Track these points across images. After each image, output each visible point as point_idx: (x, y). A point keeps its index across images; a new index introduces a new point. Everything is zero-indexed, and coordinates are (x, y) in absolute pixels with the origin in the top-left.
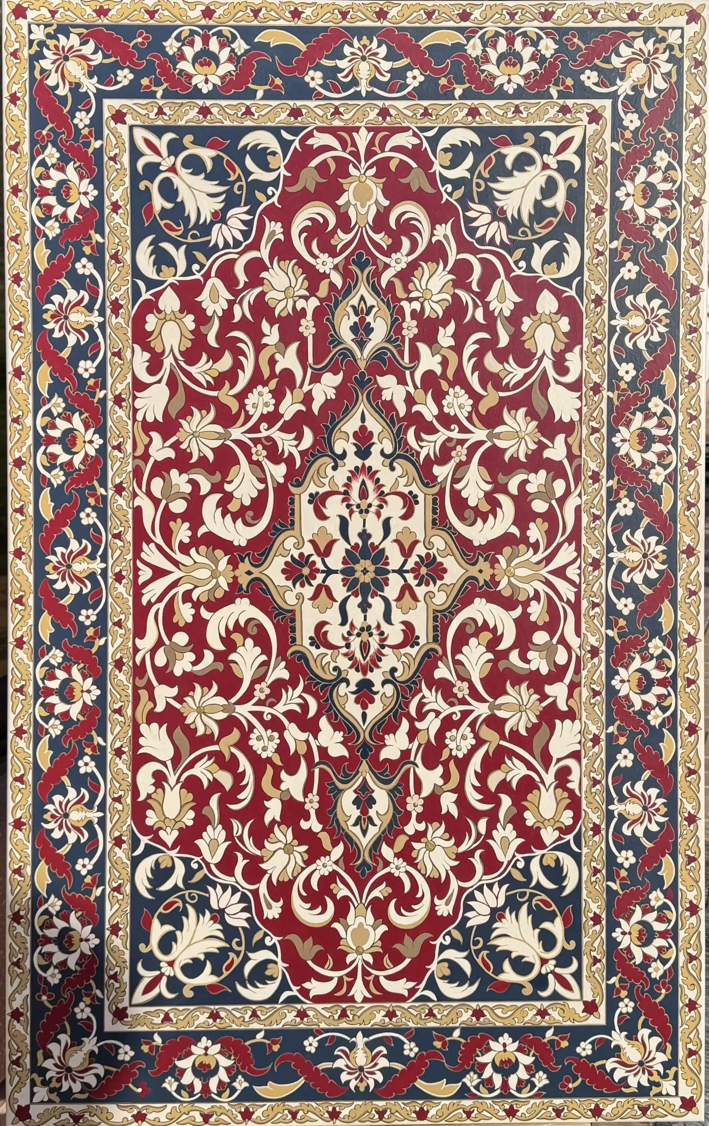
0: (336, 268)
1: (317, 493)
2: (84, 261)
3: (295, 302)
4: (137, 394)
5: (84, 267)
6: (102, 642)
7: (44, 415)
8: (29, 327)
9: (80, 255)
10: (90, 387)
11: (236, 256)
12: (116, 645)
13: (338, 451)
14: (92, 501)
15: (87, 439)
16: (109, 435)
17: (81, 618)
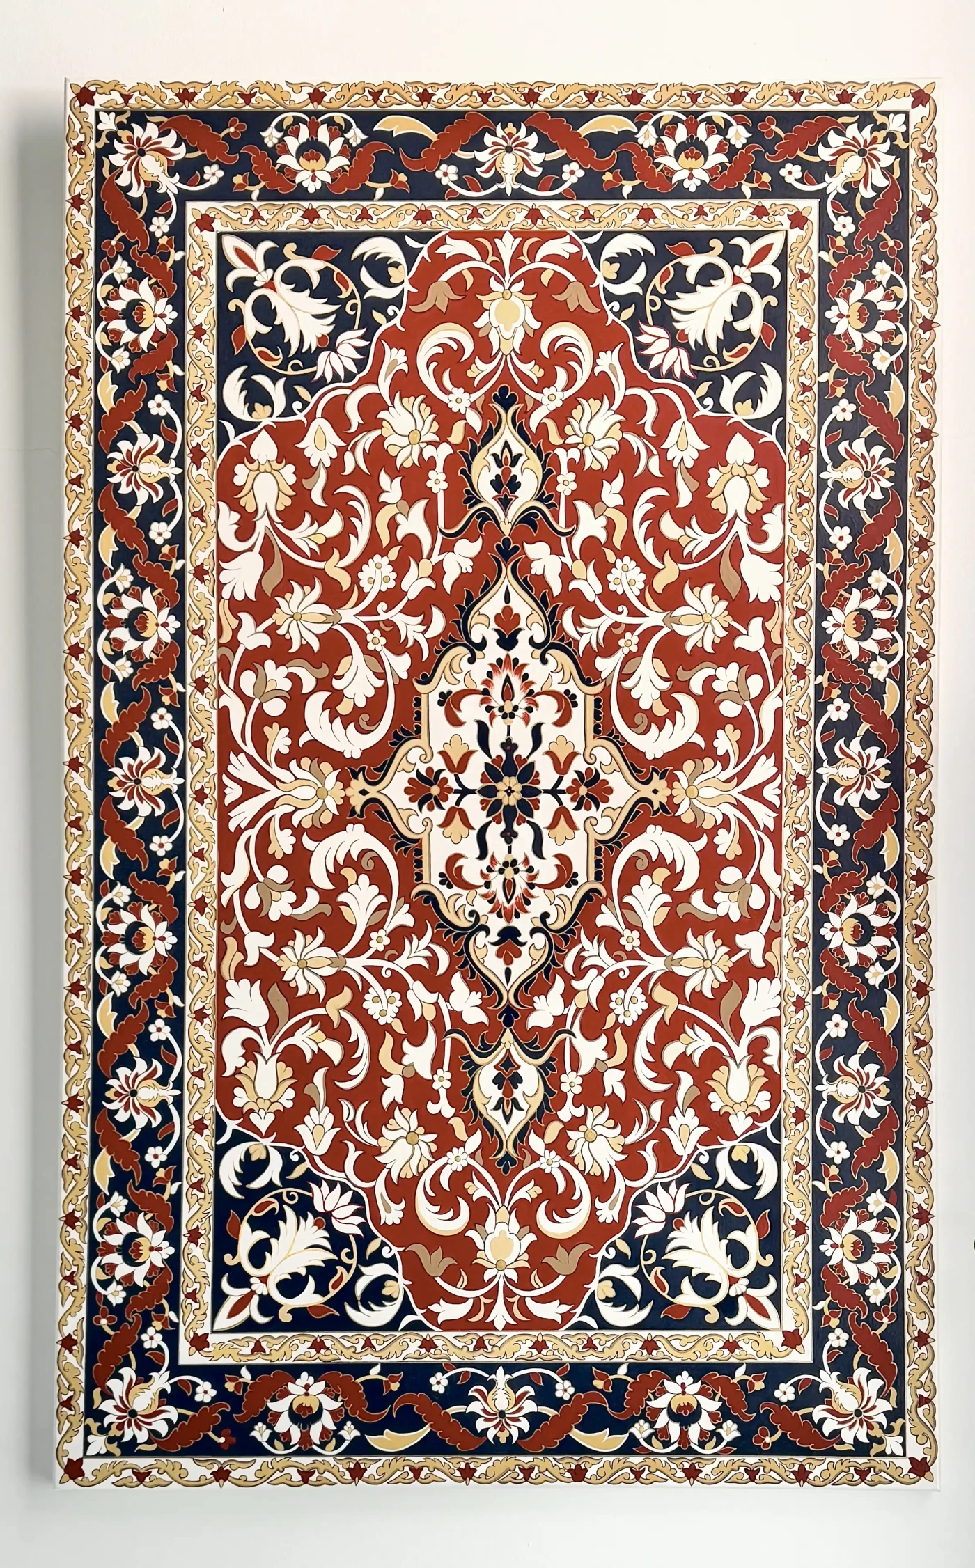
0: (473, 406)
1: (450, 692)
2: (159, 398)
3: (422, 449)
4: (223, 565)
5: (159, 405)
6: (178, 877)
7: (106, 591)
8: (89, 481)
9: (153, 391)
10: (164, 556)
11: (347, 392)
12: (197, 881)
13: (476, 639)
14: (166, 700)
15: (160, 622)
16: (188, 616)
17: (153, 847)
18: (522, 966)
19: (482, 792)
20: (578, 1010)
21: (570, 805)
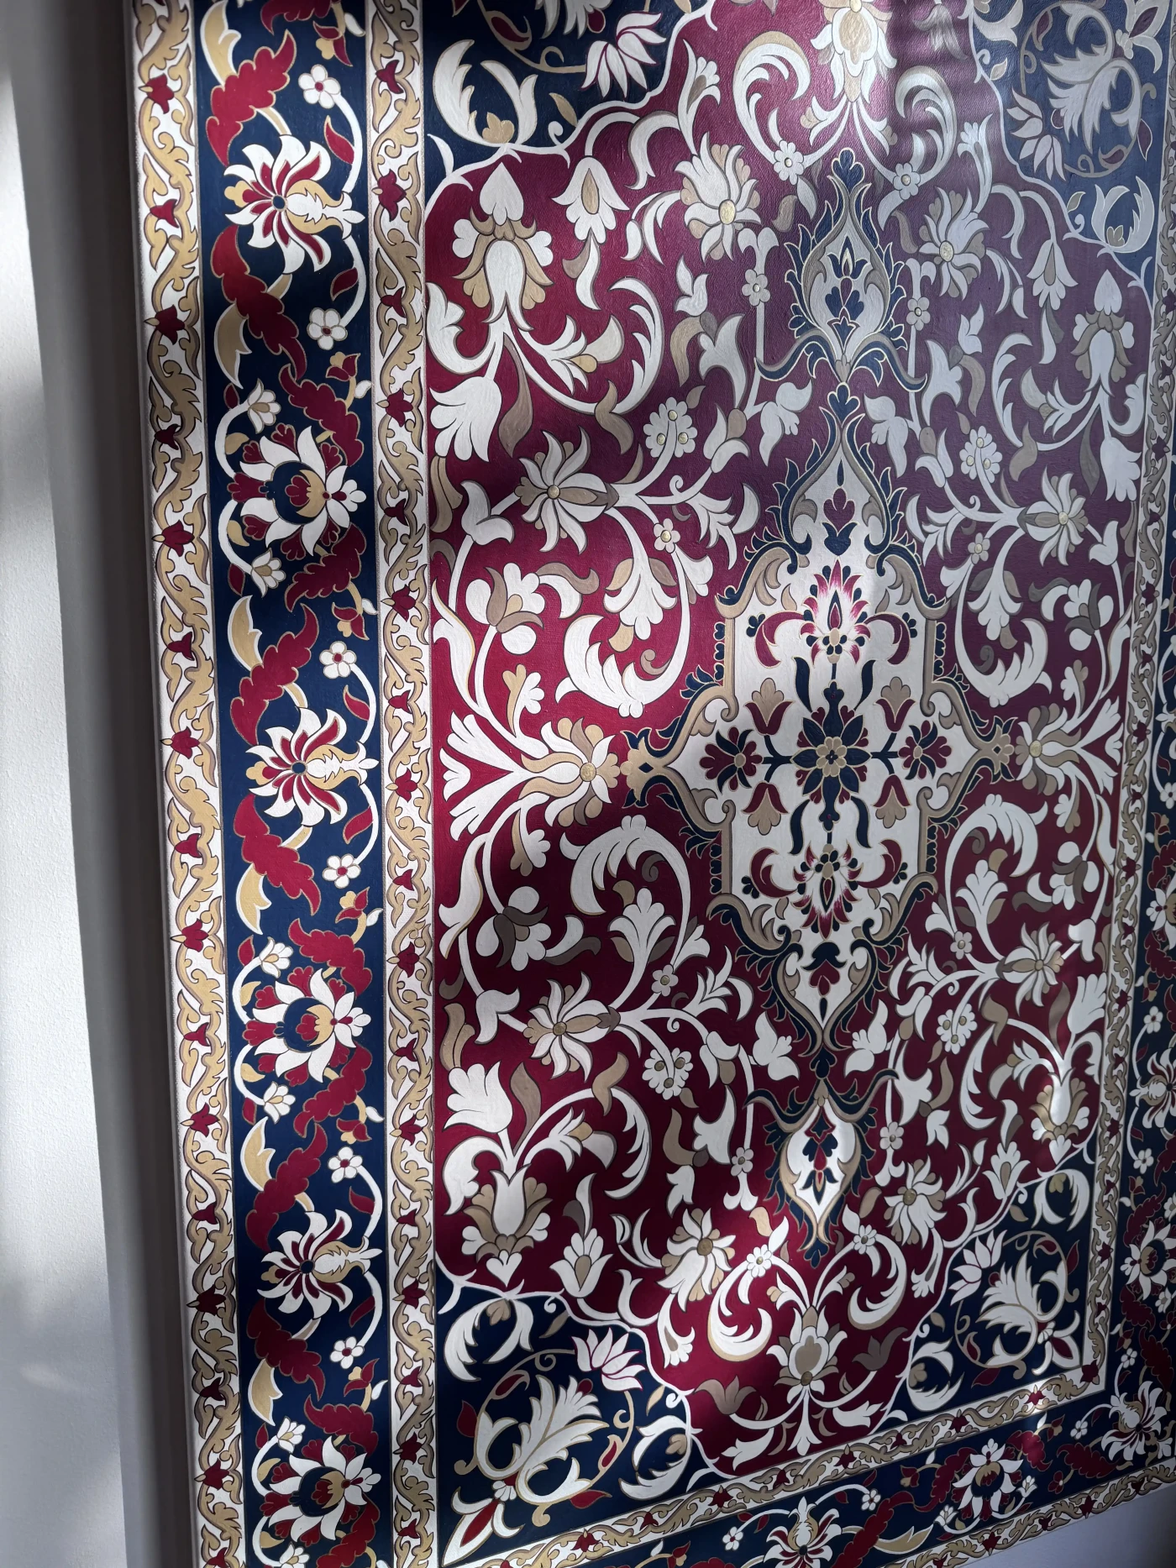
0: (807, 175)
1: (762, 617)
2: (319, 72)
3: (736, 234)
4: (437, 396)
5: (319, 87)
6: (372, 919)
7: (231, 429)
8: (191, 214)
9: (309, 59)
10: (335, 371)
11: (633, 119)
12: (400, 924)
13: (799, 538)
14: (345, 627)
15: (331, 490)
16: (378, 482)
17: (329, 875)
18: (839, 993)
19: (799, 759)
20: (902, 1042)
21: (901, 771)
